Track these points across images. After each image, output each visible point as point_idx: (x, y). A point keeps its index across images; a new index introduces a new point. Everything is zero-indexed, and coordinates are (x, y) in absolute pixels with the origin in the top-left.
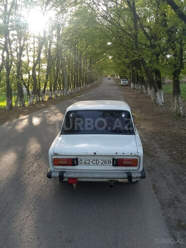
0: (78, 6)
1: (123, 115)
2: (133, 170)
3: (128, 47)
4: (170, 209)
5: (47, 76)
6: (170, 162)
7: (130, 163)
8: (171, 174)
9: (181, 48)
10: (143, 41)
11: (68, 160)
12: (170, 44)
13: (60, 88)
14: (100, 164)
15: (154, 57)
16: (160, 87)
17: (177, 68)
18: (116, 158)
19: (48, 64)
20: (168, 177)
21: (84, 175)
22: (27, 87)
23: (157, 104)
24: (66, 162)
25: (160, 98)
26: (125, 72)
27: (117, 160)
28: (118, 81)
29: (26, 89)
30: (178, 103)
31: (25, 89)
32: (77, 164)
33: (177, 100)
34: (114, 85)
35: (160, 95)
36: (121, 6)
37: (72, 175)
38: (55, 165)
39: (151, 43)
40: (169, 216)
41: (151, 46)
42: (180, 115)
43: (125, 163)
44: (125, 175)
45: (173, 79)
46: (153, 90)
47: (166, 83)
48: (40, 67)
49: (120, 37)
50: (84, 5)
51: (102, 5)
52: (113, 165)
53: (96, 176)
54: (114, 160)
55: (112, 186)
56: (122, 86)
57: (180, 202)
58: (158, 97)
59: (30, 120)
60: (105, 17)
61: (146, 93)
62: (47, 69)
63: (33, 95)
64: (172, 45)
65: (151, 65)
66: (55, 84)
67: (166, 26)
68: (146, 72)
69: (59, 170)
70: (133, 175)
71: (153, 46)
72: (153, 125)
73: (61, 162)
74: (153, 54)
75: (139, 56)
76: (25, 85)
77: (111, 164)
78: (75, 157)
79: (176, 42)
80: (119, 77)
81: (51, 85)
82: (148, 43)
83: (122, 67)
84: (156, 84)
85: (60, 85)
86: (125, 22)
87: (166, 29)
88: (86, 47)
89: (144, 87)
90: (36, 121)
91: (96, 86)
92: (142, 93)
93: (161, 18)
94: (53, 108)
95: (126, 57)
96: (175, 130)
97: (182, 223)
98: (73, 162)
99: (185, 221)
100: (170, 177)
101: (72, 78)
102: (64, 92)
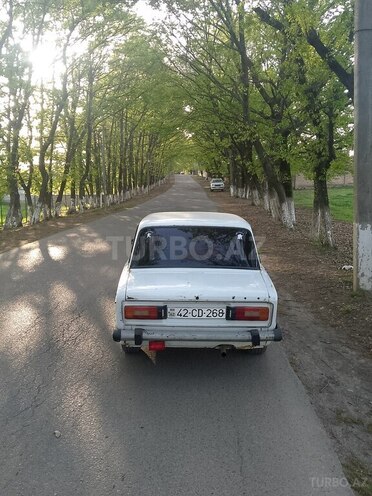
0: (130, 34)
2: (261, 327)
3: (228, 118)
4: (321, 395)
5: (67, 167)
6: (315, 324)
7: (256, 314)
8: (319, 343)
9: (331, 122)
10: (258, 107)
11: (151, 309)
12: (311, 115)
13: (92, 191)
14: (204, 316)
15: (279, 139)
16: (289, 195)
17: (323, 159)
18: (232, 305)
19: (69, 145)
20: (314, 348)
21: (178, 336)
22: (27, 190)
23: (283, 226)
24: (146, 313)
25: (290, 216)
26: (217, 164)
27: (234, 309)
28: (203, 182)
29: (24, 192)
30: (324, 223)
31: (22, 192)
32: (165, 317)
33: (323, 216)
34: (196, 189)
35: (290, 210)
36: (215, 38)
37: (157, 336)
39: (273, 112)
40: (321, 404)
41: (273, 116)
42: (327, 245)
43: (247, 314)
44: (248, 336)
45: (316, 179)
46: (276, 199)
47: (296, 188)
49: (212, 97)
50: (142, 32)
51: (178, 35)
52: (227, 318)
53: (199, 336)
54: (228, 309)
55: (224, 355)
56: (212, 191)
57: (337, 384)
58: (286, 213)
59: (45, 251)
60: (183, 58)
61: (262, 206)
62: (68, 154)
63: (39, 205)
64: (314, 116)
65: (274, 153)
66: (82, 185)
67: (303, 81)
68: (264, 165)
69: (134, 328)
70: (262, 336)
71: (276, 117)
72: (280, 262)
73: (137, 313)
74: (277, 131)
75: (251, 135)
76: (23, 186)
77: (224, 316)
78: (161, 304)
79: (321, 112)
80: (205, 175)
81: (73, 184)
82: (268, 111)
83: (212, 155)
84: (282, 188)
85: (91, 186)
86: (223, 68)
87: (304, 87)
88: (144, 114)
89: (256, 193)
90: (56, 252)
91: (162, 190)
92: (253, 204)
93: (295, 67)
94: (84, 230)
95: (222, 136)
96: (320, 271)
97: (344, 415)
98: (159, 312)
99: (348, 411)
100: (318, 347)
101: (114, 174)
102: (99, 201)
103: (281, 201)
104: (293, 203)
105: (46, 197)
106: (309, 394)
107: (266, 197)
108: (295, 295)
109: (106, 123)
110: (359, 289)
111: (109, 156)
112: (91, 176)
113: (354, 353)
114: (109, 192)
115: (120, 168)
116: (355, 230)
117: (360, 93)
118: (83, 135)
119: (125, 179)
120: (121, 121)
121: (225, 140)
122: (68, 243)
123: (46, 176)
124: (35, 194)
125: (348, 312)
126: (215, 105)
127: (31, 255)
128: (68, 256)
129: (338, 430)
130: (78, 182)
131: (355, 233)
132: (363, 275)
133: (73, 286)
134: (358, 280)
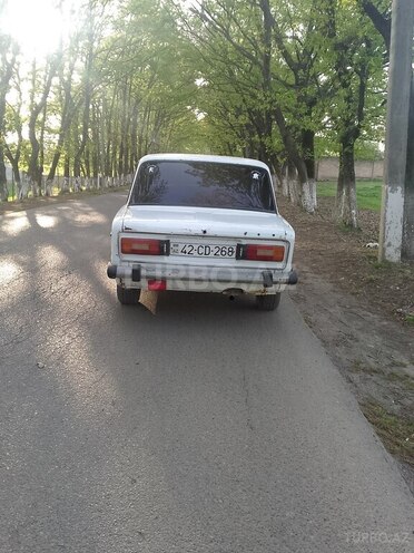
1: (256, 176)
2: (275, 269)
4: (338, 348)
6: (334, 292)
7: (270, 253)
8: (337, 307)
9: (362, 82)
11: (150, 242)
13: (88, 172)
14: (212, 254)
15: (303, 108)
16: (311, 174)
18: (244, 242)
19: (63, 117)
20: (332, 310)
22: (14, 163)
24: (146, 247)
25: (311, 198)
27: (246, 247)
29: (11, 165)
30: (349, 201)
31: (8, 165)
32: (168, 254)
33: (348, 193)
35: (311, 192)
37: (157, 273)
38: (123, 252)
39: (297, 79)
40: (337, 355)
41: (296, 84)
42: (351, 225)
43: (260, 253)
44: (258, 277)
45: (342, 150)
46: (296, 180)
47: (319, 178)
48: (44, 119)
52: (238, 258)
54: (239, 246)
55: (232, 298)
57: (356, 340)
58: (307, 195)
59: (32, 220)
63: (28, 179)
64: (343, 77)
66: (77, 162)
67: (332, 35)
69: (132, 264)
70: (275, 278)
71: (301, 84)
73: (136, 247)
74: (301, 100)
75: (271, 103)
76: (10, 158)
77: (234, 256)
78: (163, 238)
82: (291, 79)
84: (304, 166)
85: (88, 166)
86: (243, 29)
87: (333, 40)
90: (46, 221)
94: (78, 204)
95: (239, 112)
96: (342, 247)
97: (363, 366)
98: (160, 247)
99: (366, 362)
100: (337, 311)
101: (114, 153)
102: (96, 183)
103: (302, 181)
104: (314, 185)
105: (35, 172)
106: (325, 346)
107: (285, 181)
108: (313, 268)
109: (106, 93)
110: (384, 261)
111: (109, 132)
112: (88, 152)
113: (375, 316)
114: (108, 173)
115: (121, 146)
116: (383, 193)
117: (397, 34)
118: (80, 104)
119: (126, 161)
120: (125, 92)
121: (242, 117)
122: (60, 214)
123: (37, 146)
124: (23, 168)
125: (371, 280)
126: (231, 73)
127: (18, 223)
128: (58, 226)
129: (356, 377)
130: (72, 160)
131: (383, 197)
132: (389, 245)
133: (63, 249)
134: (384, 250)
